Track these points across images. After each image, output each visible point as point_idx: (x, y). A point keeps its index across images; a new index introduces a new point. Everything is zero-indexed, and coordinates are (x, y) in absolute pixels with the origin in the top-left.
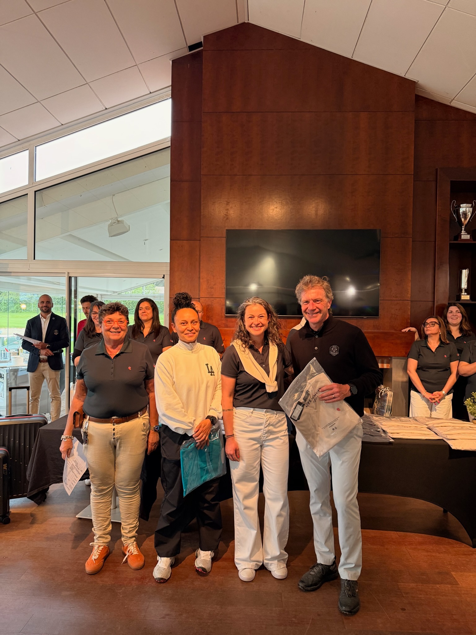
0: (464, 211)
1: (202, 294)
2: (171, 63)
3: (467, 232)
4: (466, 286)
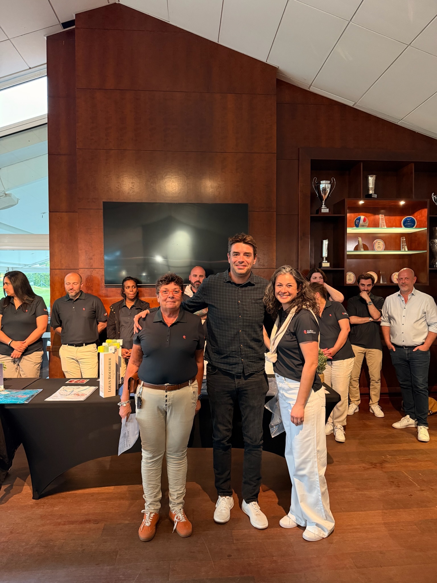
0: (323, 187)
1: (81, 265)
2: (46, 39)
3: (327, 206)
4: (326, 255)
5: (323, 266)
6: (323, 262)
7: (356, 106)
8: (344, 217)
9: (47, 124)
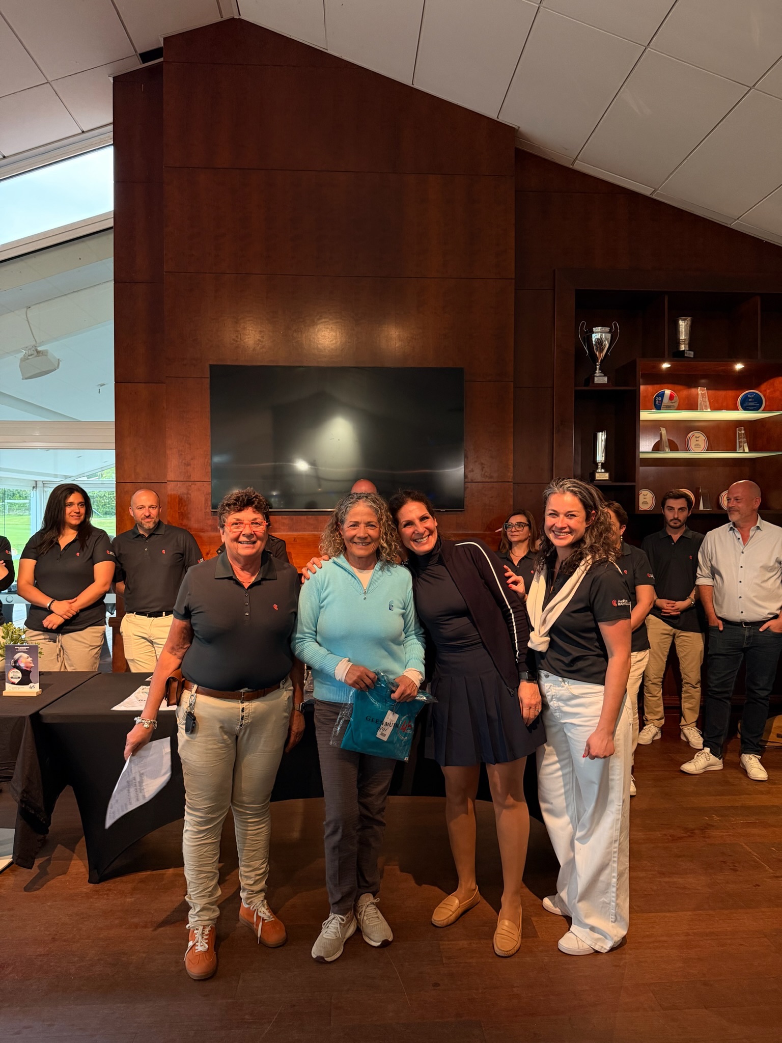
0: (598, 339)
1: (171, 476)
2: (112, 81)
3: (604, 372)
4: (603, 459)
5: (597, 479)
6: (597, 471)
7: (655, 196)
8: (635, 391)
9: (113, 230)
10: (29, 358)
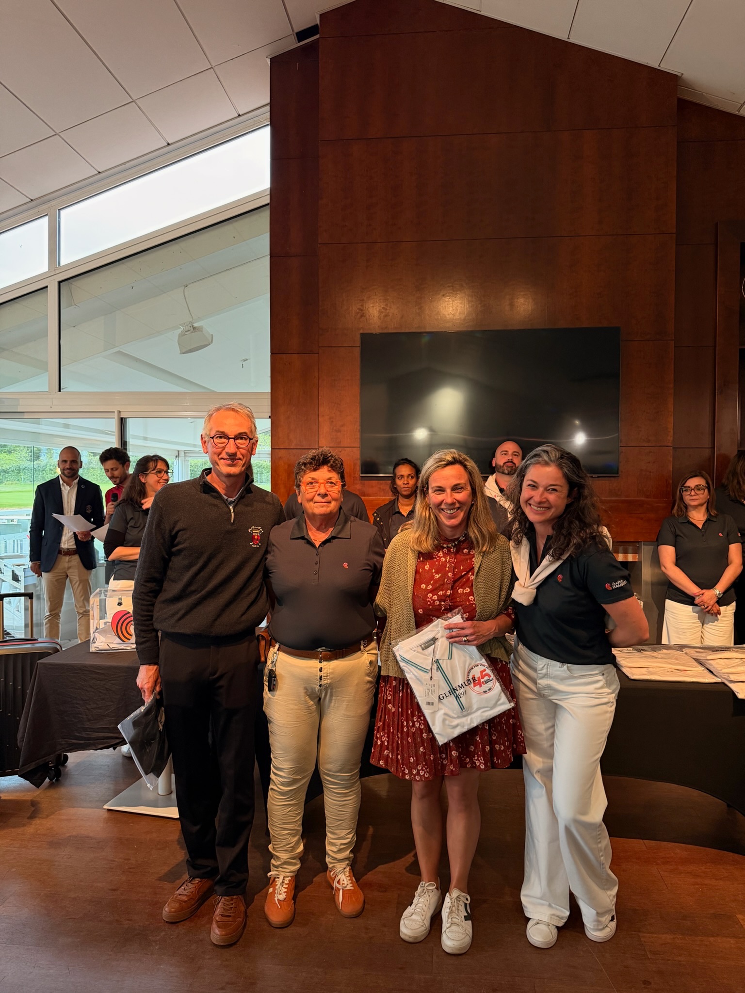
1: (323, 442)
2: (269, 63)
9: (269, 206)
10: (186, 333)
